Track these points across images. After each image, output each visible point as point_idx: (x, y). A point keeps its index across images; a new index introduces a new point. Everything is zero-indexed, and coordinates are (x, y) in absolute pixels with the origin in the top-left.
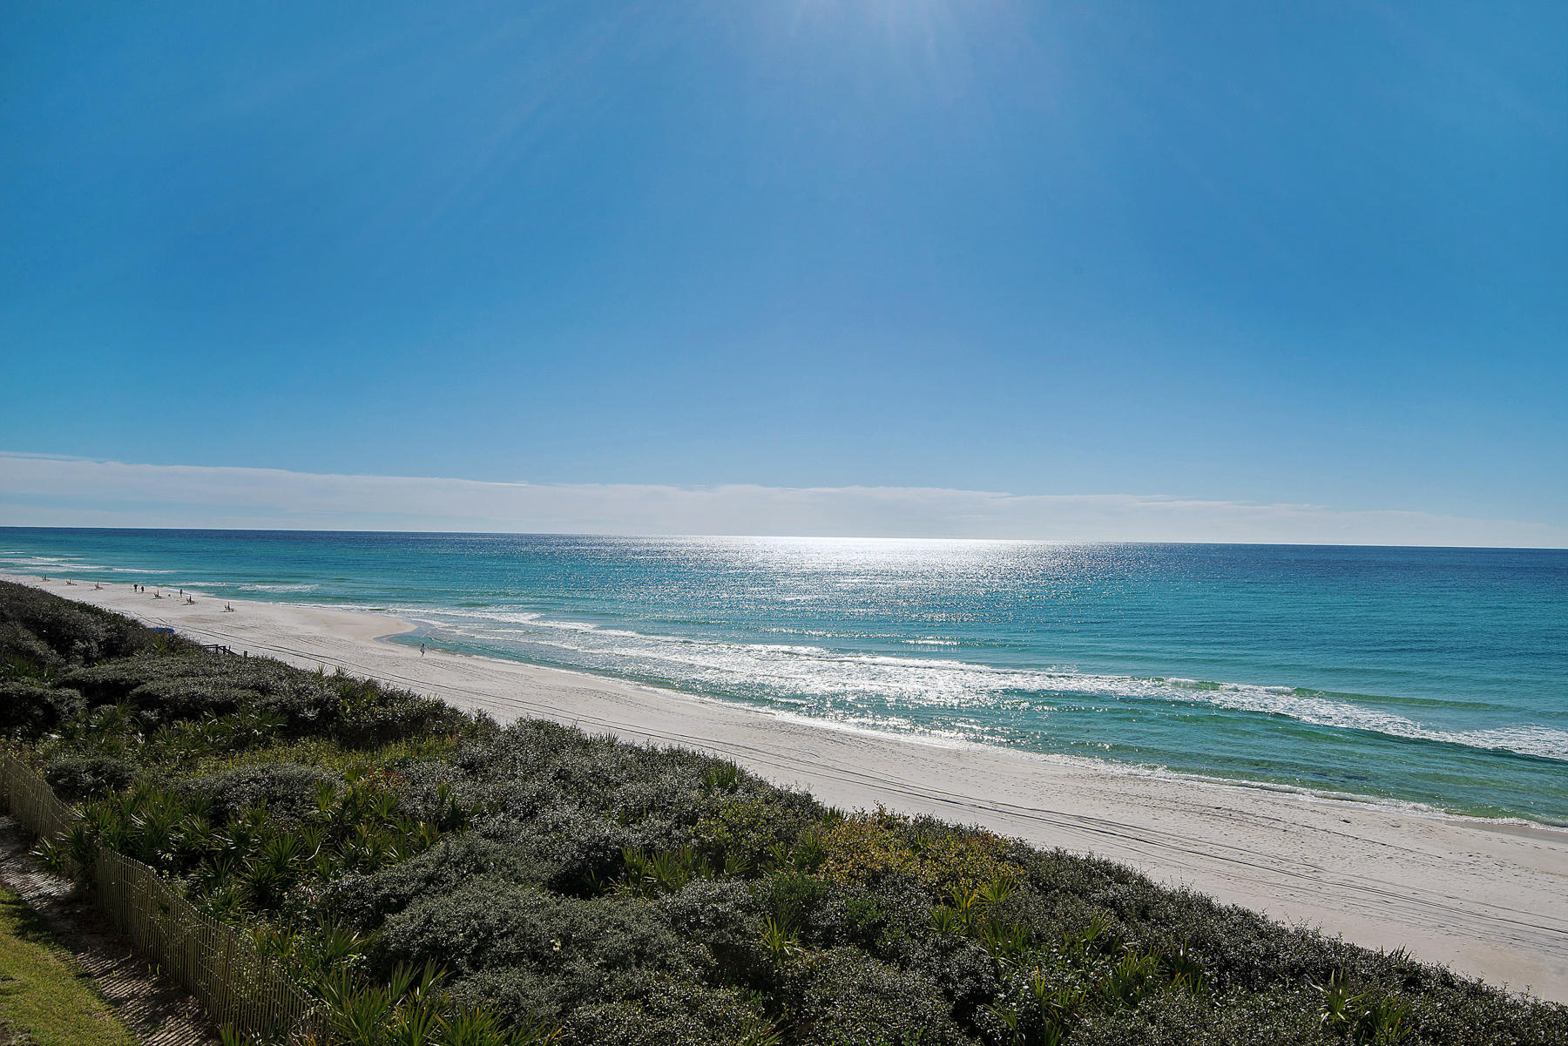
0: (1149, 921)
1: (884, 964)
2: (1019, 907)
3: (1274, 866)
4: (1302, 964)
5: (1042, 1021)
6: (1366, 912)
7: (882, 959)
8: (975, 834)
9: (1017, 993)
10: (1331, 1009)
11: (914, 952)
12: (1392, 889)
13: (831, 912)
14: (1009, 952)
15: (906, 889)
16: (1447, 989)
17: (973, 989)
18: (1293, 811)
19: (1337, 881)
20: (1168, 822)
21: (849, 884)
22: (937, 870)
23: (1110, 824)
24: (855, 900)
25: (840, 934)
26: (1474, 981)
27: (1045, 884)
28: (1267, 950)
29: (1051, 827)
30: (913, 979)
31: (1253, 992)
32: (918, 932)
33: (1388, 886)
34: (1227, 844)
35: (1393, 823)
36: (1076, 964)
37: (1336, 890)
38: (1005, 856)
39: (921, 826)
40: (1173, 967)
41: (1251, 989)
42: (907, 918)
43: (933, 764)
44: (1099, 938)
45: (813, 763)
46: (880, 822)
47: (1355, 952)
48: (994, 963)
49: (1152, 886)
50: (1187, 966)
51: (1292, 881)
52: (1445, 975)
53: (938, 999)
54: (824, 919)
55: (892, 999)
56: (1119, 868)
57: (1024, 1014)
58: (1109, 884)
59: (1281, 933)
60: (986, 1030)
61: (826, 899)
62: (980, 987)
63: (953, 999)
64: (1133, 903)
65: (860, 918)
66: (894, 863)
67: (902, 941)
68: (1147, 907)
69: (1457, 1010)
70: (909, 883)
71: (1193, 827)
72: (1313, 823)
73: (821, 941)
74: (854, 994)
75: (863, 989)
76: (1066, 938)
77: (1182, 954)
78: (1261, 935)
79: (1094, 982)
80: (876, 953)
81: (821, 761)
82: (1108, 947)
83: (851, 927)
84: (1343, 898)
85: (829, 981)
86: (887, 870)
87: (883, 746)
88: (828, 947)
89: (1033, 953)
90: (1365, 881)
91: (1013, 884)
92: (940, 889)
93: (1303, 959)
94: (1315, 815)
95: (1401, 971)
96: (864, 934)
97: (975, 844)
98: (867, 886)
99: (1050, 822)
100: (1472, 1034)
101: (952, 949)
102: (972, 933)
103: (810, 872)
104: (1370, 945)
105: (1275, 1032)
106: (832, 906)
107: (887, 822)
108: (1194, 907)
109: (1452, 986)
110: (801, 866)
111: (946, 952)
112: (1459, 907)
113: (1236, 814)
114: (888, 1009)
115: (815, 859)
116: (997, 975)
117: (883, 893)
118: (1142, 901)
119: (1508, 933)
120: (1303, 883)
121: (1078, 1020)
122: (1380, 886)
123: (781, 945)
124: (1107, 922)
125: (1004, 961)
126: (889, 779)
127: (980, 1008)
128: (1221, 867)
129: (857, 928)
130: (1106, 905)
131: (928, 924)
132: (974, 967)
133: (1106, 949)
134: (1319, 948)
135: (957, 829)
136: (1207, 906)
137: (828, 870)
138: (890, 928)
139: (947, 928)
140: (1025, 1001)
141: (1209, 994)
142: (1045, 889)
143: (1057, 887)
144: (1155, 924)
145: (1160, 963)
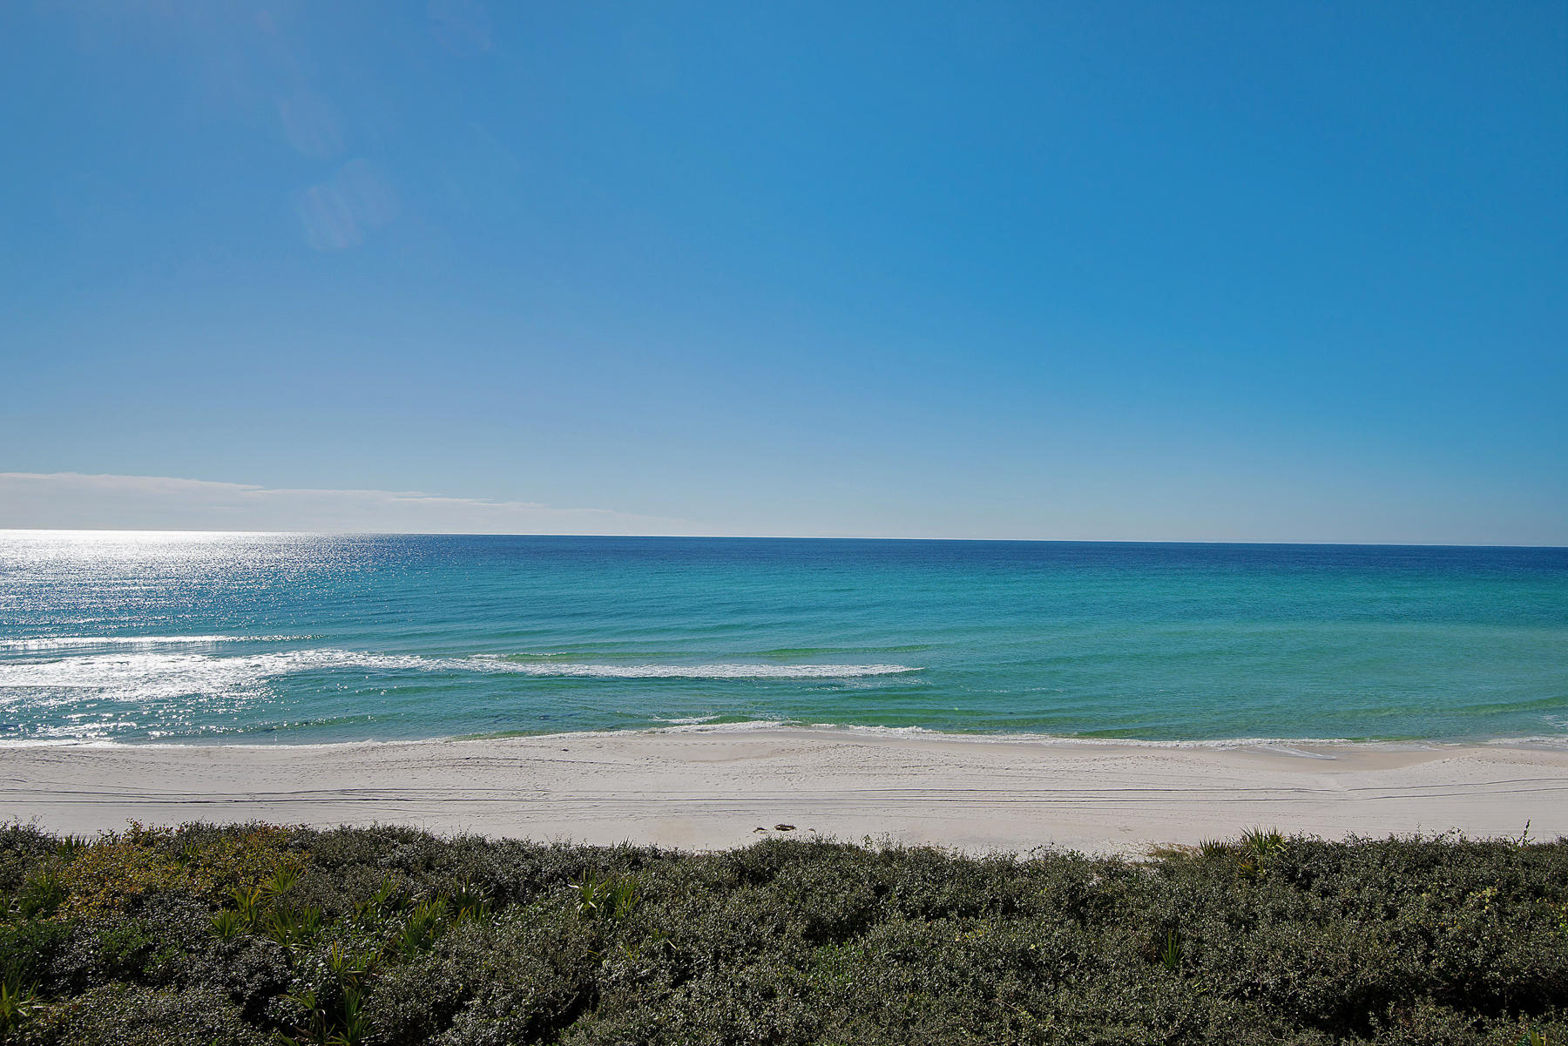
0: (434, 869)
1: (155, 991)
2: (308, 891)
3: (514, 797)
4: (560, 872)
5: (341, 990)
6: (582, 817)
7: (152, 985)
8: (253, 829)
9: (312, 972)
10: (583, 900)
11: (191, 969)
12: (598, 795)
13: (83, 951)
14: (301, 936)
15: (176, 904)
16: (657, 861)
17: (263, 983)
18: (527, 749)
19: (561, 798)
20: (425, 779)
21: (101, 916)
22: (212, 876)
23: (373, 791)
24: (111, 932)
25: (94, 974)
26: (673, 850)
27: (332, 862)
28: (533, 868)
29: (313, 806)
30: (193, 995)
31: (524, 905)
32: (195, 944)
33: (596, 794)
34: (476, 788)
35: (597, 745)
36: (369, 928)
37: (560, 805)
38: (287, 845)
39: (188, 835)
40: (458, 904)
41: (522, 903)
42: (180, 934)
43: (178, 767)
44: (389, 898)
45: (17, 790)
46: (135, 841)
47: (595, 851)
48: (284, 951)
49: (434, 839)
50: (468, 900)
51: (528, 806)
52: (655, 850)
53: (224, 1006)
54: (71, 963)
55: (171, 1023)
56: (402, 830)
57: (322, 990)
58: (395, 847)
59: (542, 851)
60: (281, 1018)
61: (72, 940)
62: (271, 980)
63: (243, 1000)
64: (417, 858)
65: (121, 949)
66: (158, 880)
67: (176, 960)
68: (431, 859)
69: (665, 875)
70: (179, 897)
71: (449, 778)
72: (542, 756)
73: (68, 988)
74: (122, 1033)
75: (133, 1024)
76: (358, 906)
77: (464, 890)
78: (527, 857)
79: (389, 939)
80: (144, 981)
81: (29, 786)
82: (397, 904)
83: (108, 961)
84: (566, 810)
85: (86, 1029)
86: (151, 890)
87: (114, 757)
88: (79, 992)
89: (326, 930)
90: (580, 794)
91: (300, 870)
92: (216, 895)
93: (560, 867)
94: (543, 749)
95: (628, 856)
96: (126, 965)
97: (253, 840)
98: (125, 913)
99: (313, 802)
100: (676, 889)
101: (237, 951)
102: (258, 930)
103: (46, 916)
104: (604, 843)
105: (546, 933)
106: (80, 946)
107: (143, 840)
108: (471, 847)
109: (659, 858)
110: (32, 912)
111: (230, 956)
112: (642, 798)
113: (482, 760)
114: (168, 1035)
115: (53, 898)
116: (289, 962)
117: (148, 916)
118: (426, 854)
119: (672, 809)
120: (536, 805)
121: (376, 978)
122: (590, 795)
123: (14, 1009)
124: (397, 881)
125: (295, 946)
126: (123, 791)
127: (272, 1000)
128: (472, 808)
129: (118, 961)
130: (394, 867)
131: (206, 933)
132: (263, 962)
133: (397, 907)
134: (571, 856)
135: (230, 830)
136: (482, 844)
137: (71, 908)
138: (159, 950)
139: (229, 931)
140: (321, 979)
141: (490, 917)
142: (332, 867)
143: (345, 862)
144: (439, 871)
145: (447, 904)
